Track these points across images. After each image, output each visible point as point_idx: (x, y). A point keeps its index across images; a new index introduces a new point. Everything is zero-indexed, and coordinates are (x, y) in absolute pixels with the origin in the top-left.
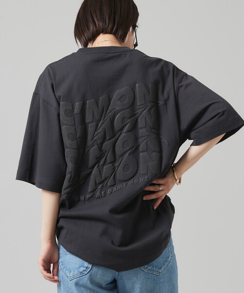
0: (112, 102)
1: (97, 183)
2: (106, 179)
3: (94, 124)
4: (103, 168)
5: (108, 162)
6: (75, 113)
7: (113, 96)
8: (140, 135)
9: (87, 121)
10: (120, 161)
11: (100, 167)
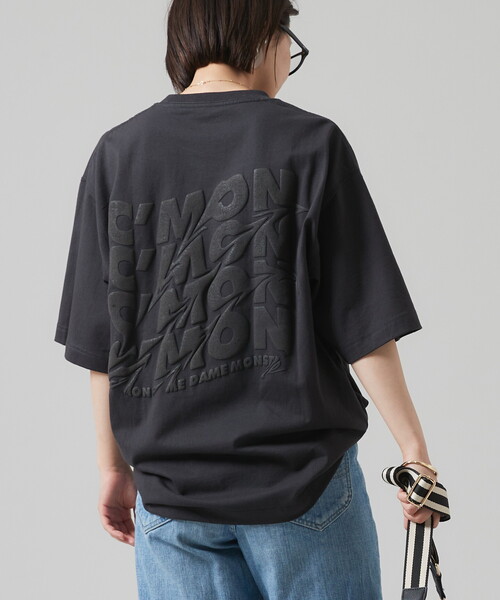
0: (209, 205)
1: (170, 361)
2: (186, 355)
3: (171, 245)
4: (181, 333)
5: (192, 322)
6: (135, 222)
7: (212, 193)
8: (255, 271)
9: (159, 240)
10: (214, 321)
11: (177, 332)
